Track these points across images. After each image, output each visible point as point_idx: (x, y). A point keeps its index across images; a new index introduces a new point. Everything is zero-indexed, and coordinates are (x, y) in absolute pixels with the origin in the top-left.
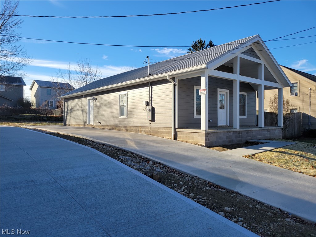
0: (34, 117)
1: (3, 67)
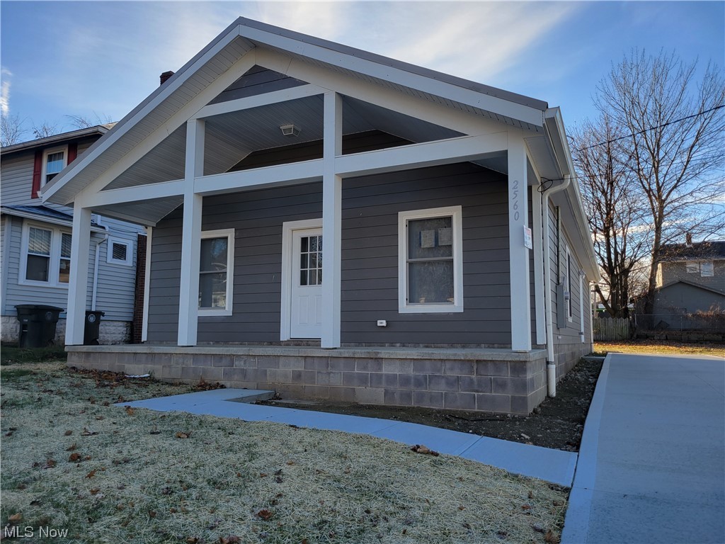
1: (705, 223)
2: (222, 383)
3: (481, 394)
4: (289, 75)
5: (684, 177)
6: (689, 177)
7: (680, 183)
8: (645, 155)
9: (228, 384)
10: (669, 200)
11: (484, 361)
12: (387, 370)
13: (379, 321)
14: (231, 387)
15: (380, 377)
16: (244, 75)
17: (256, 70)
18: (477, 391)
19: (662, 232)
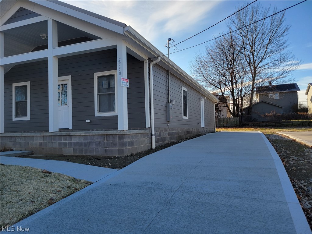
0: (303, 122)
2: (12, 148)
3: (108, 148)
4: (34, 11)
5: (264, 57)
7: (262, 60)
9: (14, 149)
10: (258, 67)
11: (109, 135)
12: (74, 140)
13: (86, 120)
14: (15, 150)
15: (71, 143)
16: (17, 12)
17: (21, 10)
18: (106, 147)
19: (256, 81)
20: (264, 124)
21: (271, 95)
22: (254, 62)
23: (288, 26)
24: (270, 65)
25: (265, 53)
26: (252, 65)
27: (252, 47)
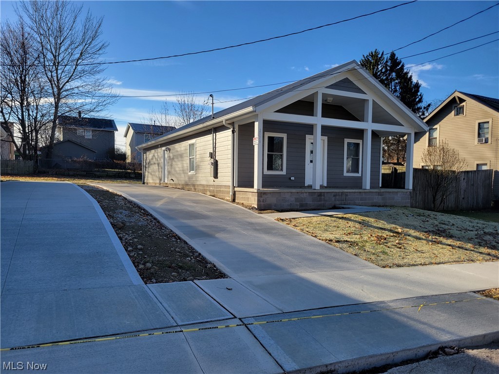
5: (73, 77)
6: (76, 77)
7: (70, 80)
8: (49, 56)
10: (64, 89)
19: (59, 108)
20: (71, 173)
21: (80, 131)
22: (58, 80)
23: (105, 43)
24: (80, 89)
25: (74, 70)
26: (55, 84)
27: (55, 57)
